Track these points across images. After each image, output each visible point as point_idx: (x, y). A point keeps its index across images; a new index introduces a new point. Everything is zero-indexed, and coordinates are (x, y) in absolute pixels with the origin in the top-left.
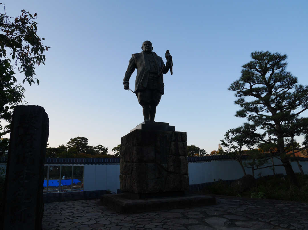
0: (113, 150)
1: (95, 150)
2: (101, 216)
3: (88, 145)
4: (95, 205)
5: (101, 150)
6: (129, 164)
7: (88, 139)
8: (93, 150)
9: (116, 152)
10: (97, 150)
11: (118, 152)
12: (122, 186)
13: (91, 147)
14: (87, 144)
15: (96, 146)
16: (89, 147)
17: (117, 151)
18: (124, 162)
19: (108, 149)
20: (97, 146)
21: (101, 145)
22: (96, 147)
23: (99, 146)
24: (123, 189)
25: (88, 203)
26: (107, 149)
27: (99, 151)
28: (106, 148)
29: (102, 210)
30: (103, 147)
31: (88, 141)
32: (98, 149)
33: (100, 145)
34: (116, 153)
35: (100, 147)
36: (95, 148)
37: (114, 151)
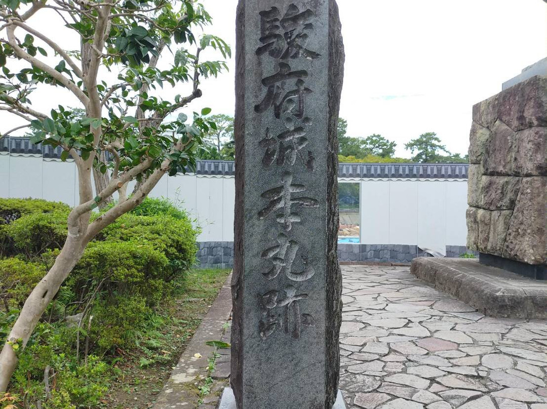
0: (410, 146)
1: (362, 146)
2: (432, 316)
3: (346, 135)
4: (400, 283)
5: (377, 147)
6: (502, 180)
7: (346, 122)
8: (358, 147)
9: (417, 152)
10: (368, 146)
11: (421, 151)
12: (473, 239)
13: (354, 140)
14: (345, 132)
15: (366, 138)
16: (348, 139)
17: (419, 149)
18: (485, 174)
19: (395, 145)
20: (368, 138)
21: (378, 136)
22: (367, 140)
23: (374, 138)
24: (477, 247)
25: (380, 276)
26: (393, 144)
27: (374, 150)
28: (390, 142)
29: (426, 299)
30: (382, 139)
31: (346, 126)
32: (371, 143)
33: (376, 135)
34: (415, 155)
35: (376, 140)
36: (364, 142)
37: (411, 149)
